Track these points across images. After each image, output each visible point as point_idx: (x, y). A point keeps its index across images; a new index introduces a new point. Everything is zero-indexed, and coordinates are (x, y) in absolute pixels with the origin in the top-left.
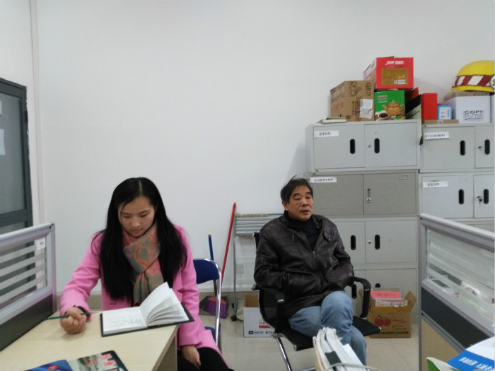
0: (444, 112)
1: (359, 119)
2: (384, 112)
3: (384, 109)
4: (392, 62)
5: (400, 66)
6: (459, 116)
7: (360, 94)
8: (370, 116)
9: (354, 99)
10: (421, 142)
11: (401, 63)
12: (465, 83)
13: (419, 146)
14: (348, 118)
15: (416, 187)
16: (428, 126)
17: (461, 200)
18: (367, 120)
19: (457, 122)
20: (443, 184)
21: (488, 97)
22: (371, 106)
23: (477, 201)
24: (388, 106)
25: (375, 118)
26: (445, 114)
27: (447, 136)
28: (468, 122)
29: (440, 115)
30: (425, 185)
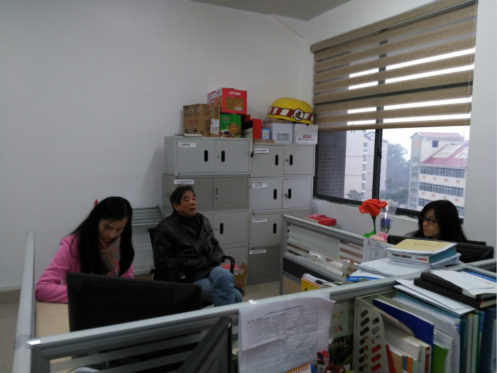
0: (265, 133)
1: (209, 135)
2: (227, 130)
3: (226, 128)
4: (232, 93)
5: (238, 97)
6: (275, 137)
7: (210, 115)
8: (217, 133)
9: (207, 118)
10: (252, 155)
11: (239, 94)
12: (278, 113)
13: (250, 158)
14: (202, 133)
15: (248, 187)
16: (256, 143)
17: (275, 197)
18: (215, 136)
19: (273, 141)
20: (265, 185)
21: (291, 125)
22: (218, 126)
23: (284, 197)
24: (230, 127)
25: (221, 134)
26: (266, 135)
27: (268, 152)
28: (280, 142)
29: (263, 136)
30: (254, 186)
